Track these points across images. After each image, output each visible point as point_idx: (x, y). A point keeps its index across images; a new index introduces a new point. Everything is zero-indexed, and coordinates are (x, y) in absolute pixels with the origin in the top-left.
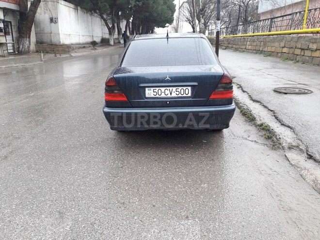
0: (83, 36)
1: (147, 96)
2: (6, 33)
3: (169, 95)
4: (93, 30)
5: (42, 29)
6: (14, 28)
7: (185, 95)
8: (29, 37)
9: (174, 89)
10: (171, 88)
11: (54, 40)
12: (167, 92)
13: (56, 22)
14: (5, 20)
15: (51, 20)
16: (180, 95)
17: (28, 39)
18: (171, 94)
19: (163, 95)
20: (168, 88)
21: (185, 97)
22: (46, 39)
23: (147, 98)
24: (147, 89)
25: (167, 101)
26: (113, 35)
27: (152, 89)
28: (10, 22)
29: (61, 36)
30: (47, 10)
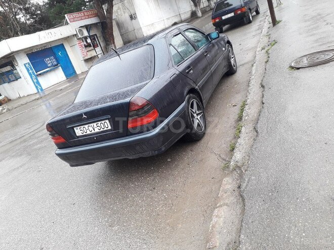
0: (168, 19)
1: (77, 135)
2: (95, 46)
3: (93, 131)
4: (179, 8)
5: (126, 29)
6: (100, 39)
7: (105, 129)
8: (114, 43)
9: (95, 124)
10: (92, 124)
11: (139, 36)
12: (91, 129)
13: (135, 18)
14: (91, 35)
15: (131, 17)
16: (102, 130)
17: (113, 45)
18: (94, 129)
19: (89, 132)
20: (90, 125)
21: (107, 131)
22: (131, 37)
23: (78, 137)
24: (75, 129)
25: (94, 137)
26: (200, 6)
27: (79, 128)
28: (96, 35)
29: (143, 30)
30: (125, 9)
